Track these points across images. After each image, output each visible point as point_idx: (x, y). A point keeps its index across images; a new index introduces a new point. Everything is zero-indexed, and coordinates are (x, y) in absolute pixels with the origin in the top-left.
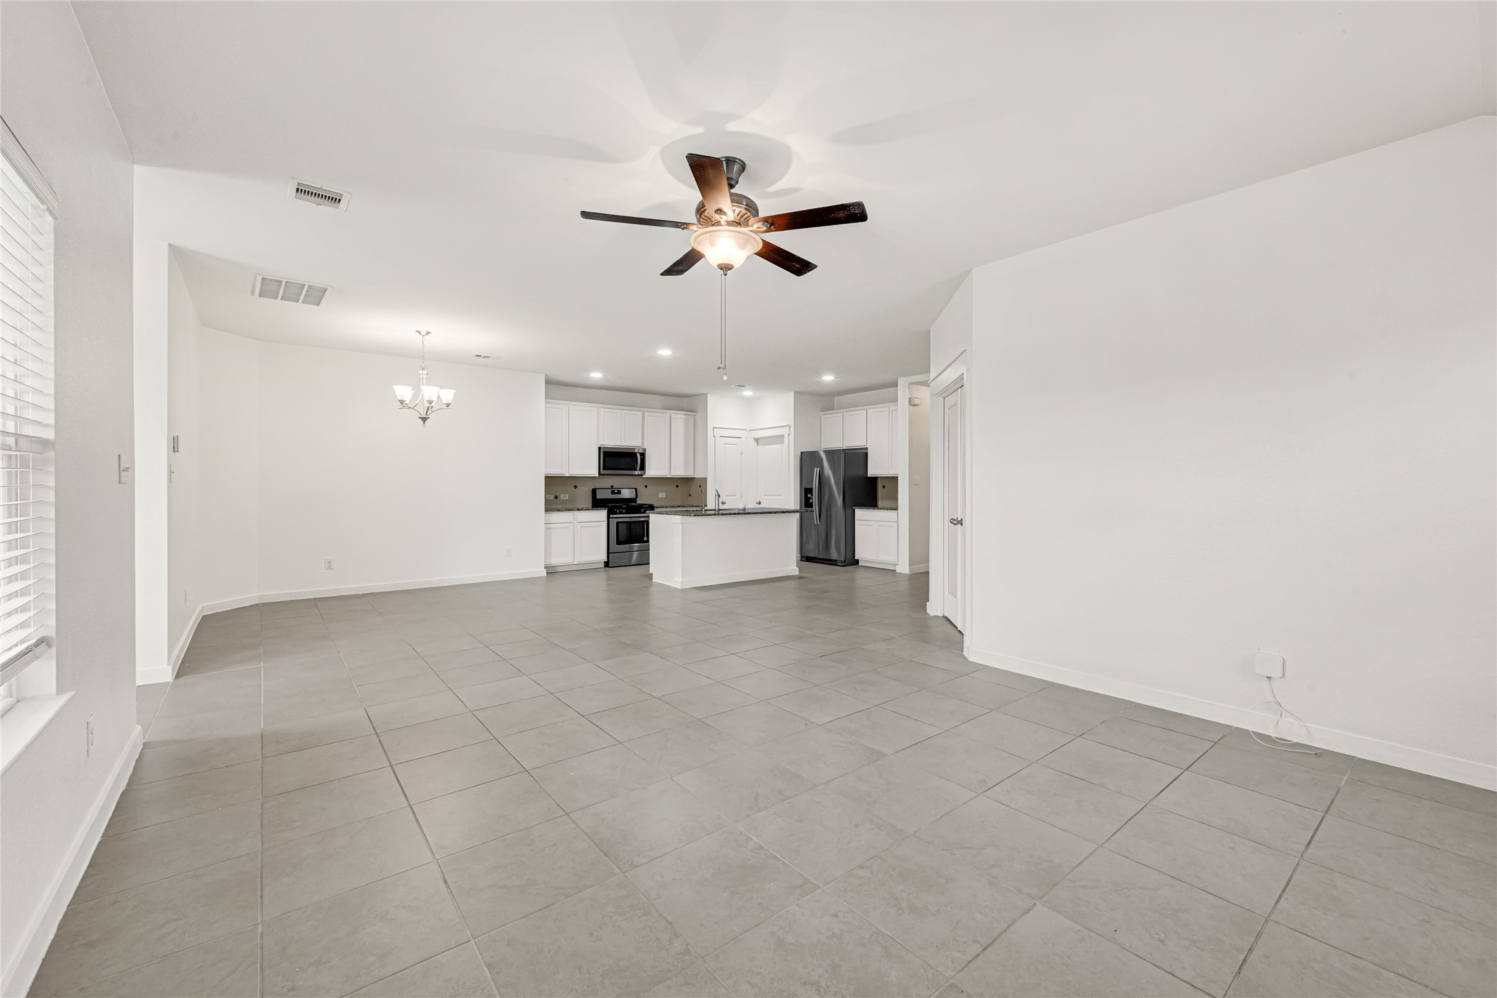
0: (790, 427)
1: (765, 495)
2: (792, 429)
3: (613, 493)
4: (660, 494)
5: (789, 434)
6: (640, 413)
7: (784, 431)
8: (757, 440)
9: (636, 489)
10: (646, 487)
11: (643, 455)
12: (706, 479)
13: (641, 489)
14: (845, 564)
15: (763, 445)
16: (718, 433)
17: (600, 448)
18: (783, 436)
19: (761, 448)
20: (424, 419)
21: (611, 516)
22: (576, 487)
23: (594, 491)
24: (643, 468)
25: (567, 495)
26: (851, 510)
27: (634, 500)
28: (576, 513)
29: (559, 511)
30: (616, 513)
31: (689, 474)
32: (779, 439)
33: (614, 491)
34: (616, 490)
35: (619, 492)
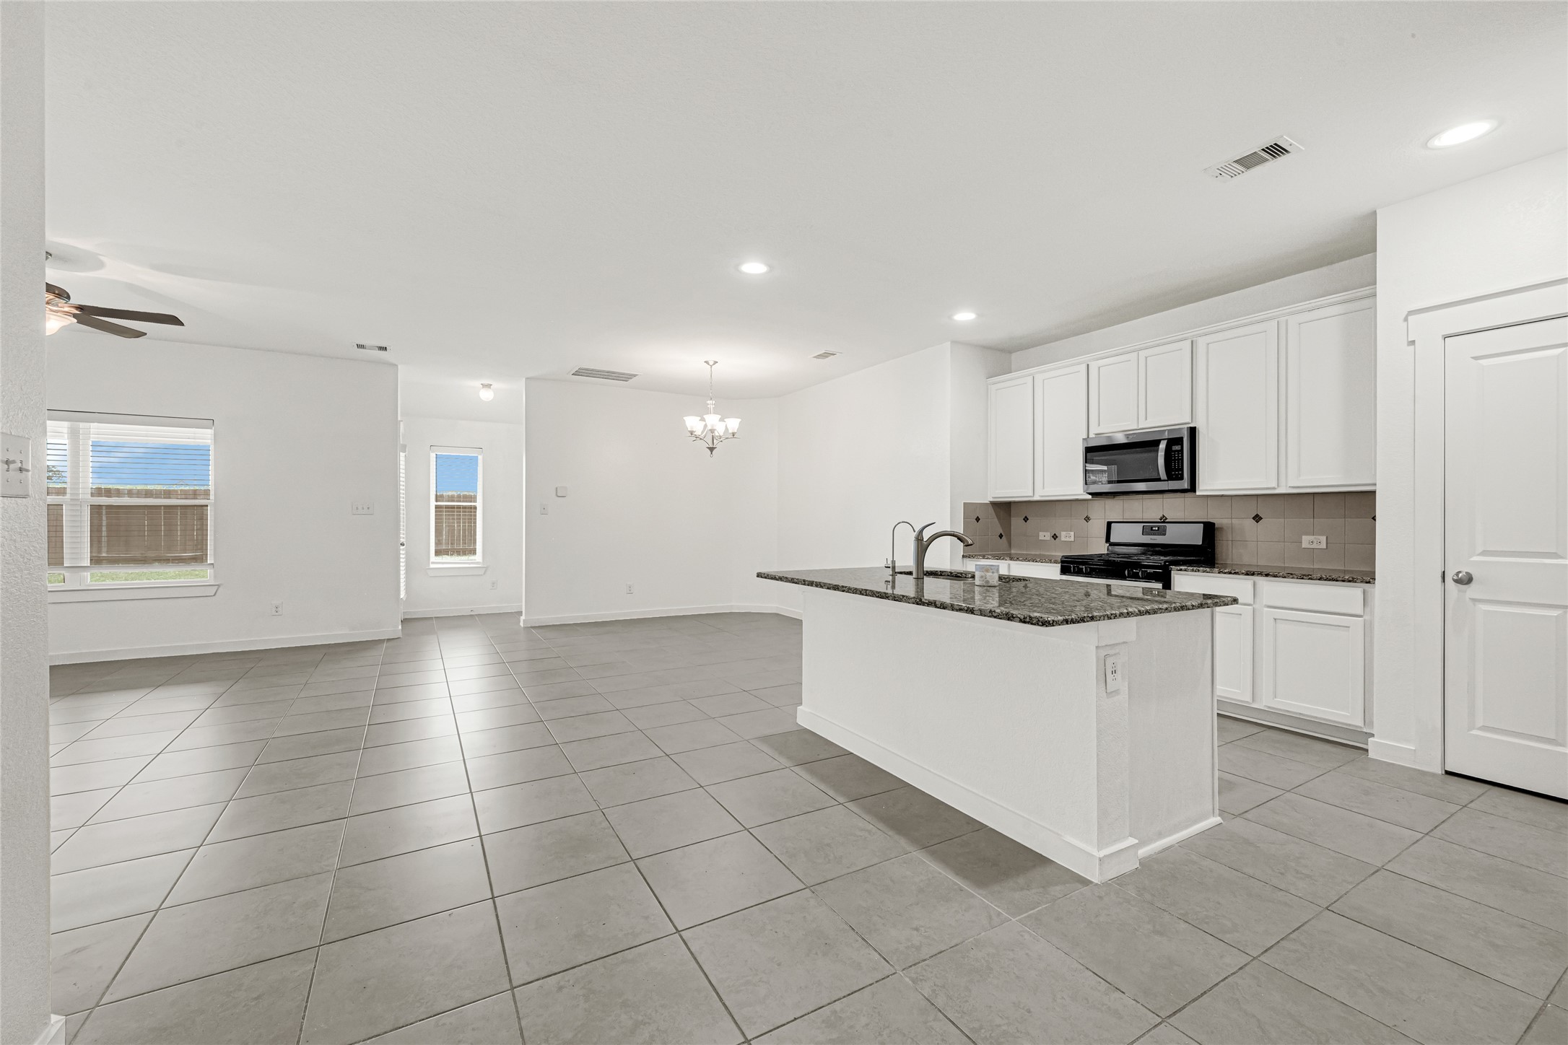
3: (1147, 531)
4: (1303, 537)
6: (1187, 344)
10: (1257, 518)
12: (1373, 492)
13: (1240, 525)
20: (712, 449)
22: (1087, 519)
23: (1109, 527)
24: (1178, 473)
25: (1072, 533)
33: (1152, 528)
34: (1155, 527)
35: (1162, 532)
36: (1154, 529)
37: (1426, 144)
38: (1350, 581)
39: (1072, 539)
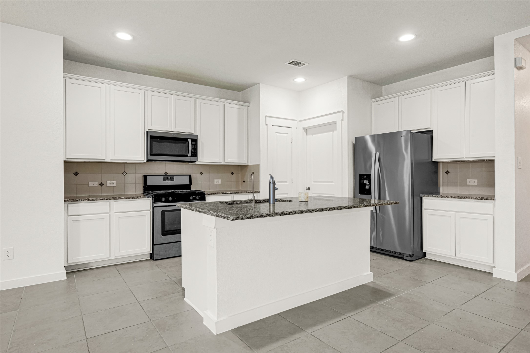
0: (343, 112)
1: (314, 182)
2: (346, 115)
3: (166, 179)
4: (215, 180)
5: (342, 120)
6: (193, 100)
7: (337, 118)
8: (306, 130)
9: (190, 176)
10: (201, 173)
11: (194, 141)
12: (258, 166)
13: (196, 176)
14: (413, 258)
15: (312, 134)
16: (270, 121)
17: (147, 132)
18: (335, 123)
19: (310, 137)
21: (156, 205)
22: (125, 174)
23: (145, 177)
24: (194, 154)
25: (115, 182)
26: (419, 198)
27: (188, 187)
28: (112, 202)
29: (88, 200)
30: (161, 201)
31: (242, 161)
32: (331, 126)
33: (167, 178)
34: (169, 177)
35: (172, 179)
36: (168, 178)
37: (294, 79)
38: (240, 193)
39: (115, 185)
